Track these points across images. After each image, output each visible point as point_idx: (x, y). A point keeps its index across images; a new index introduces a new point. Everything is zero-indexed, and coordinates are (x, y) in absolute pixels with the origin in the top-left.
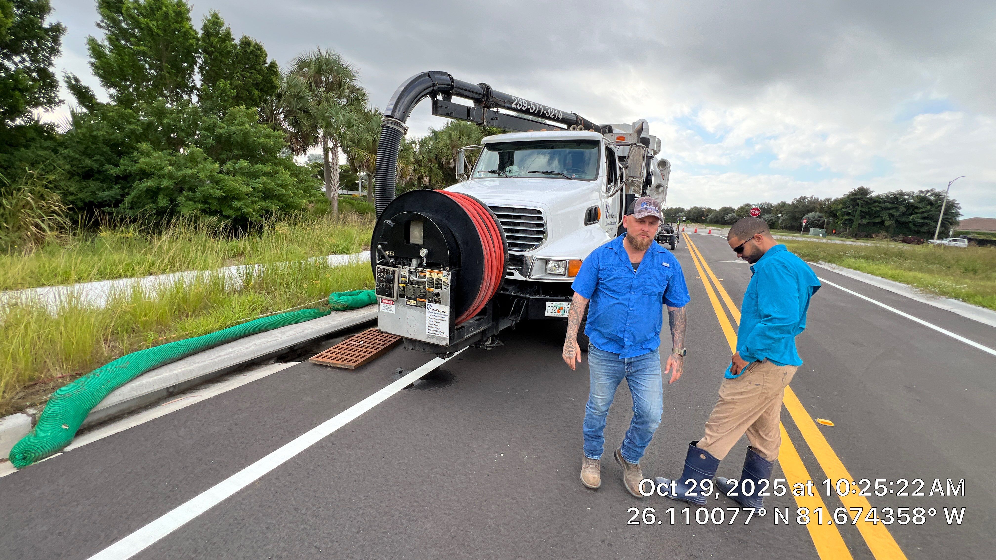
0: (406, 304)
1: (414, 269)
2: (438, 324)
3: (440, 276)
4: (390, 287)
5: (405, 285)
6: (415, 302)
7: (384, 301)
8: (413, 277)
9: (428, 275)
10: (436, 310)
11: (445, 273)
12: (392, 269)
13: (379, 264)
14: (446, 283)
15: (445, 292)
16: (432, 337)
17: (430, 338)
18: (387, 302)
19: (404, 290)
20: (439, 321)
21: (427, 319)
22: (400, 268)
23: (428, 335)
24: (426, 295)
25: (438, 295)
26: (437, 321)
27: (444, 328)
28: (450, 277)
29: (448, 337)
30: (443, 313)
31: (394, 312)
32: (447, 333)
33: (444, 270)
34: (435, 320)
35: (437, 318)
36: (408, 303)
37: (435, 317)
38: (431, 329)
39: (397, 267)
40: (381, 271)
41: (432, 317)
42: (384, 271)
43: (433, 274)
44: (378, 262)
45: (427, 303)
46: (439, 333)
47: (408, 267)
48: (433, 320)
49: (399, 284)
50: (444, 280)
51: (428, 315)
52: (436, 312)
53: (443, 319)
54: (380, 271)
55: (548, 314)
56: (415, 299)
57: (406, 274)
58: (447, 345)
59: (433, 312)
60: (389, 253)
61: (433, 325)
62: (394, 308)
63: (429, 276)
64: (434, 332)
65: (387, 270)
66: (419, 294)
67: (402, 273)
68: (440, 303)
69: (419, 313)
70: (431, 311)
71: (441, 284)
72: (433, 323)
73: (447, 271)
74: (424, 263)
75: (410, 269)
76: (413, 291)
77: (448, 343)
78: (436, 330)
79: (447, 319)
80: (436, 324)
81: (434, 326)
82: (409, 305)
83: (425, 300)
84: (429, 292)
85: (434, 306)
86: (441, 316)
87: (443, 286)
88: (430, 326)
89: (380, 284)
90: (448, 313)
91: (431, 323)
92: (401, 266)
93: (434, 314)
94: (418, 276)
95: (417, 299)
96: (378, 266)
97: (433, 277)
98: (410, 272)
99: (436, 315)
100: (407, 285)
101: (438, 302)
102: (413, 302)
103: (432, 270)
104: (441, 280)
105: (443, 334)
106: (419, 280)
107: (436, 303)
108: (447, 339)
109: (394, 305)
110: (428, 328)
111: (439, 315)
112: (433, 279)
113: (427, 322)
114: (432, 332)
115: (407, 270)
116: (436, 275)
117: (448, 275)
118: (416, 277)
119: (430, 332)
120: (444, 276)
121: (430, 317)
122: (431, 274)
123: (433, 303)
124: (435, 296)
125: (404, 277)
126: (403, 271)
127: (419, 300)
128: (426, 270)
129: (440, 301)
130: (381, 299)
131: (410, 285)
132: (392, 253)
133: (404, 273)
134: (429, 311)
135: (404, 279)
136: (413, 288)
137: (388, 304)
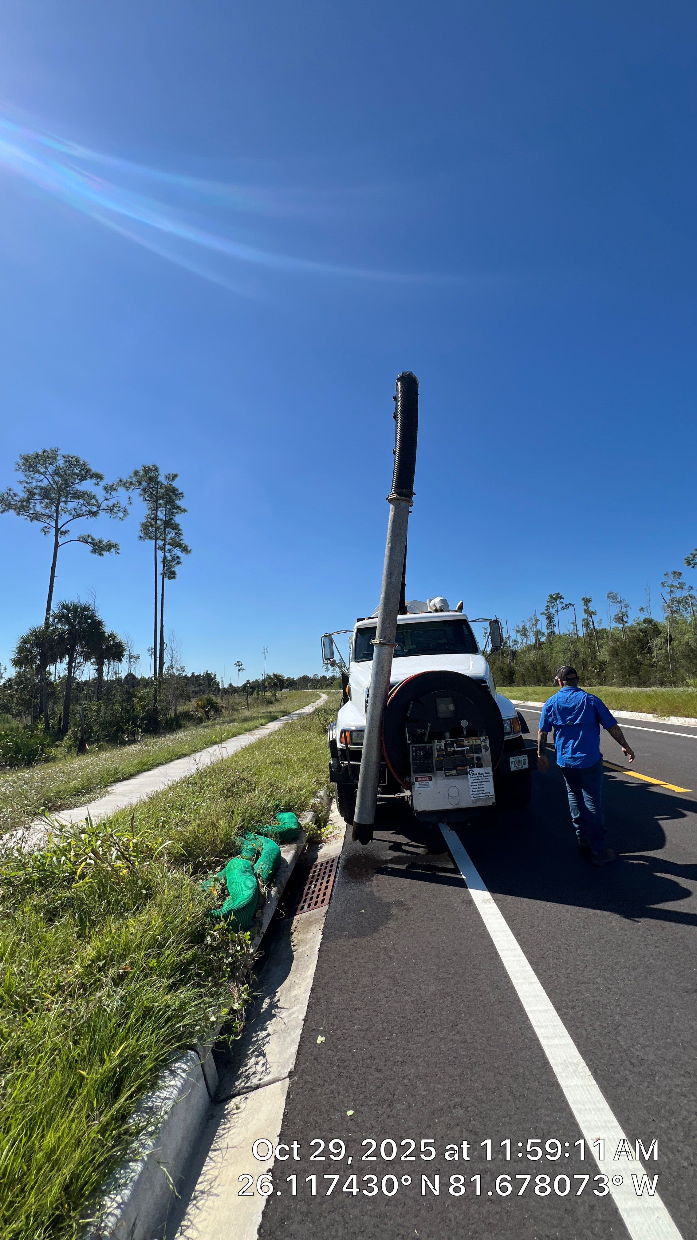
0: (446, 776)
1: (451, 741)
2: (483, 786)
3: (479, 741)
5: (442, 758)
6: (455, 771)
7: (419, 779)
8: (451, 749)
9: (466, 743)
10: (479, 774)
11: (483, 738)
12: (428, 745)
14: (485, 747)
15: (486, 755)
16: (478, 800)
17: (476, 803)
18: (423, 779)
19: (442, 763)
20: (483, 783)
21: (471, 784)
23: (473, 800)
24: (466, 762)
25: (479, 759)
26: (481, 783)
27: (489, 788)
28: (488, 741)
30: (486, 775)
31: (432, 787)
32: (492, 792)
33: (482, 735)
34: (479, 783)
35: (481, 781)
36: (448, 774)
37: (478, 781)
38: (476, 793)
39: (432, 742)
40: (416, 749)
41: (475, 781)
42: (419, 749)
43: (471, 741)
44: (409, 742)
45: (468, 770)
46: (484, 795)
47: (443, 741)
48: (477, 784)
49: (437, 758)
50: (483, 744)
51: (471, 780)
52: (479, 775)
53: (487, 780)
55: (513, 768)
56: (454, 769)
57: (443, 747)
58: (493, 803)
59: (476, 776)
60: (421, 731)
61: (477, 789)
62: (431, 783)
63: (468, 744)
64: (479, 795)
66: (459, 763)
67: (438, 747)
68: (482, 767)
69: (461, 781)
70: (474, 776)
71: (481, 749)
72: (477, 787)
73: (484, 736)
75: (446, 742)
76: (452, 762)
77: (494, 801)
78: (481, 792)
79: (491, 779)
80: (480, 786)
81: (479, 789)
82: (449, 776)
83: (465, 767)
84: (469, 759)
85: (477, 770)
86: (484, 778)
87: (483, 750)
88: (474, 790)
89: (416, 763)
90: (491, 774)
91: (475, 787)
92: (436, 741)
93: (477, 778)
94: (455, 745)
95: (458, 768)
97: (471, 744)
98: (446, 744)
99: (479, 778)
100: (444, 758)
101: (480, 765)
102: (454, 772)
103: (469, 738)
104: (480, 745)
105: (488, 794)
106: (457, 749)
107: (477, 767)
108: (493, 798)
109: (431, 780)
110: (472, 793)
111: (482, 778)
112: (472, 745)
113: (471, 787)
114: (477, 796)
115: (443, 743)
116: (474, 741)
117: (486, 739)
118: (454, 747)
119: (475, 796)
120: (483, 741)
121: (473, 781)
122: (469, 742)
123: (474, 768)
124: (476, 761)
125: (441, 750)
126: (439, 745)
127: (460, 768)
128: (464, 739)
129: (482, 764)
130: (416, 778)
131: (448, 757)
132: (425, 730)
133: (440, 747)
134: (472, 776)
135: (439, 753)
136: (451, 759)
137: (424, 781)
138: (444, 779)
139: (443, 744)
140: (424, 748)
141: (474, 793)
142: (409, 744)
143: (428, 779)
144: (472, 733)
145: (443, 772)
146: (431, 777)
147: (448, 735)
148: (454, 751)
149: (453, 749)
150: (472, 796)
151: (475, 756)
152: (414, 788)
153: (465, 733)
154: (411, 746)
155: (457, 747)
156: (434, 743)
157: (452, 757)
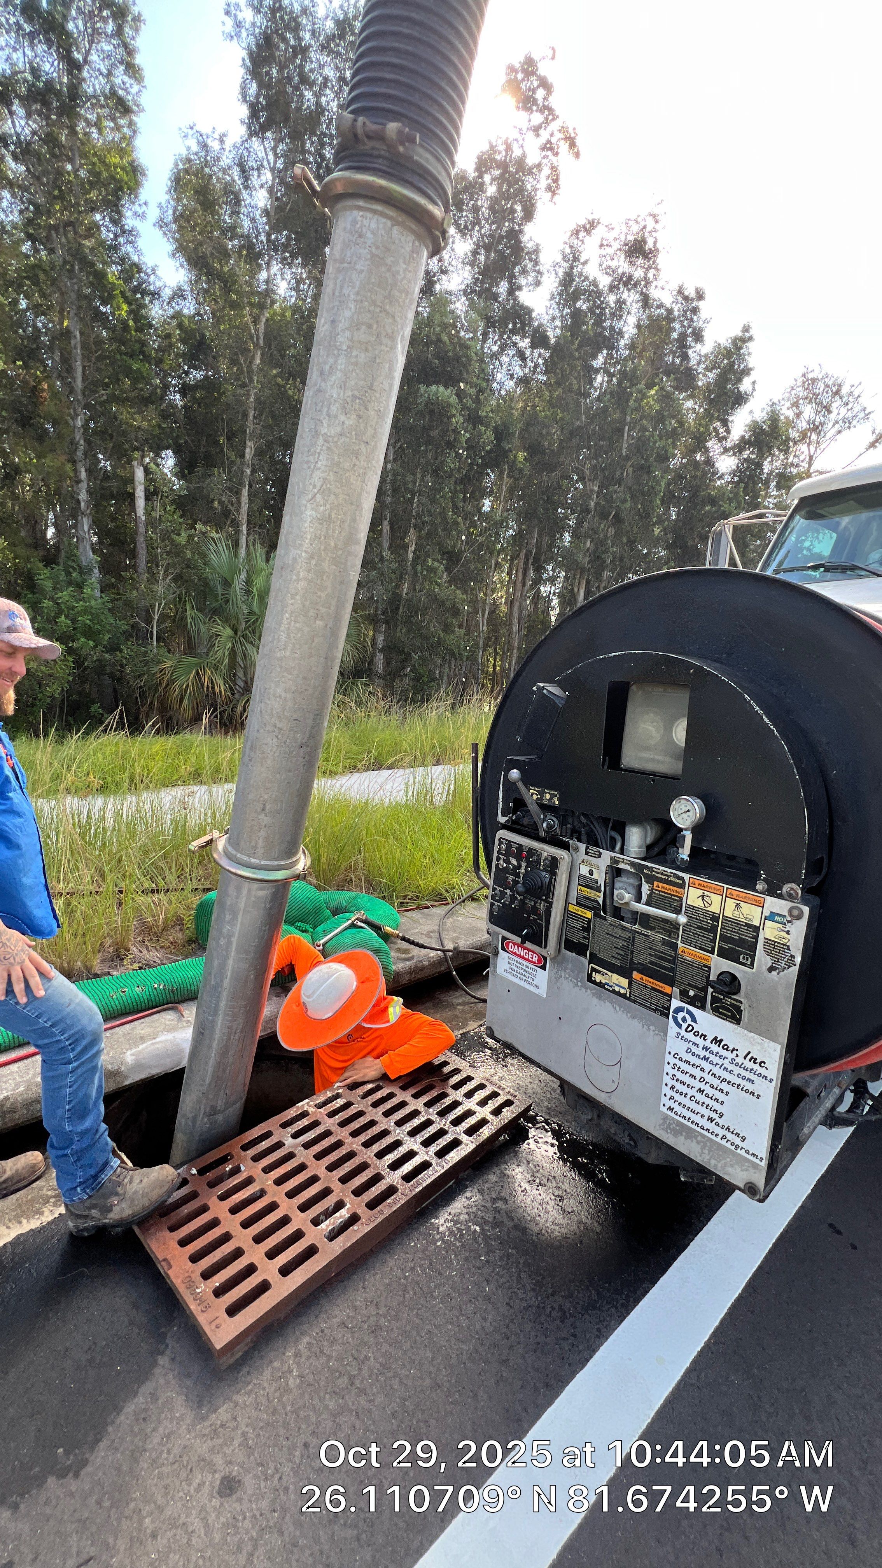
0: (592, 980)
1: (632, 864)
2: (721, 1097)
3: (751, 913)
4: (535, 910)
5: (589, 914)
6: (625, 982)
8: (623, 894)
9: (693, 898)
10: (717, 1041)
11: (777, 905)
12: (548, 850)
13: (504, 827)
14: (777, 949)
15: (771, 982)
16: (687, 1132)
17: (676, 1133)
18: (521, 952)
19: (587, 929)
20: (724, 1086)
21: (669, 1058)
22: (577, 849)
23: (665, 1118)
24: (672, 970)
25: (730, 983)
26: (716, 1082)
27: (748, 1122)
29: (764, 1164)
30: (750, 1065)
31: (543, 992)
32: (758, 1145)
33: (774, 891)
34: (709, 1078)
35: (722, 1073)
36: (598, 978)
37: (706, 1066)
38: (686, 1101)
39: (565, 846)
40: (511, 851)
41: (694, 1060)
42: (519, 852)
43: (716, 899)
44: (502, 819)
45: (675, 1003)
46: (721, 1132)
47: (607, 855)
48: (697, 1073)
49: (567, 903)
50: (770, 931)
51: (675, 1045)
52: (715, 1048)
53: (748, 1086)
54: (508, 853)
56: (628, 976)
57: (600, 877)
58: (752, 1188)
59: (701, 1042)
60: (542, 793)
61: (693, 1092)
62: (542, 977)
63: (699, 903)
64: (694, 1117)
65: (531, 852)
66: (643, 957)
67: (584, 870)
68: (737, 1021)
69: (636, 1025)
70: (690, 1036)
71: (753, 947)
72: (698, 1085)
73: (790, 897)
74: (684, 853)
75: (614, 860)
76: (620, 943)
78: (707, 1113)
79: (766, 1090)
80: (709, 1090)
81: (699, 1097)
82: (600, 985)
83: (668, 989)
84: (690, 964)
85: (710, 1023)
86: (737, 1070)
87: (762, 958)
88: (679, 1086)
89: (503, 894)
90: (772, 1071)
91: (686, 1079)
92: (582, 847)
93: (703, 1053)
94: (645, 888)
95: (636, 975)
96: (502, 833)
97: (715, 908)
98: (615, 872)
99: (712, 1058)
100: (597, 915)
101: (729, 1013)
102: (619, 982)
104: (757, 929)
105: (737, 1141)
106: (648, 909)
107: (717, 1011)
108: (755, 1166)
109: (544, 968)
110: (669, 1092)
111: (726, 1063)
112: (715, 918)
113: (671, 1070)
114: (688, 1114)
115: (603, 863)
116: (731, 903)
118: (639, 893)
119: (678, 1108)
120: (772, 917)
121: (686, 1057)
122: (707, 899)
123: (703, 1007)
124: (715, 987)
125: (591, 885)
126: (589, 863)
127: (648, 981)
128: (686, 876)
129: (740, 1012)
130: (504, 939)
131: (610, 919)
132: (552, 796)
133: (591, 873)
134: (683, 1032)
135: (587, 892)
136: (620, 932)
137: (523, 958)
138: (586, 987)
139: (604, 867)
140: (532, 856)
141: (677, 1096)
142: (500, 827)
143: (535, 959)
145: (587, 962)
146: (545, 958)
148: (638, 909)
149: (635, 901)
150: (668, 1103)
151: (719, 965)
153: (689, 852)
154: (499, 834)
156: (575, 848)
157: (624, 928)
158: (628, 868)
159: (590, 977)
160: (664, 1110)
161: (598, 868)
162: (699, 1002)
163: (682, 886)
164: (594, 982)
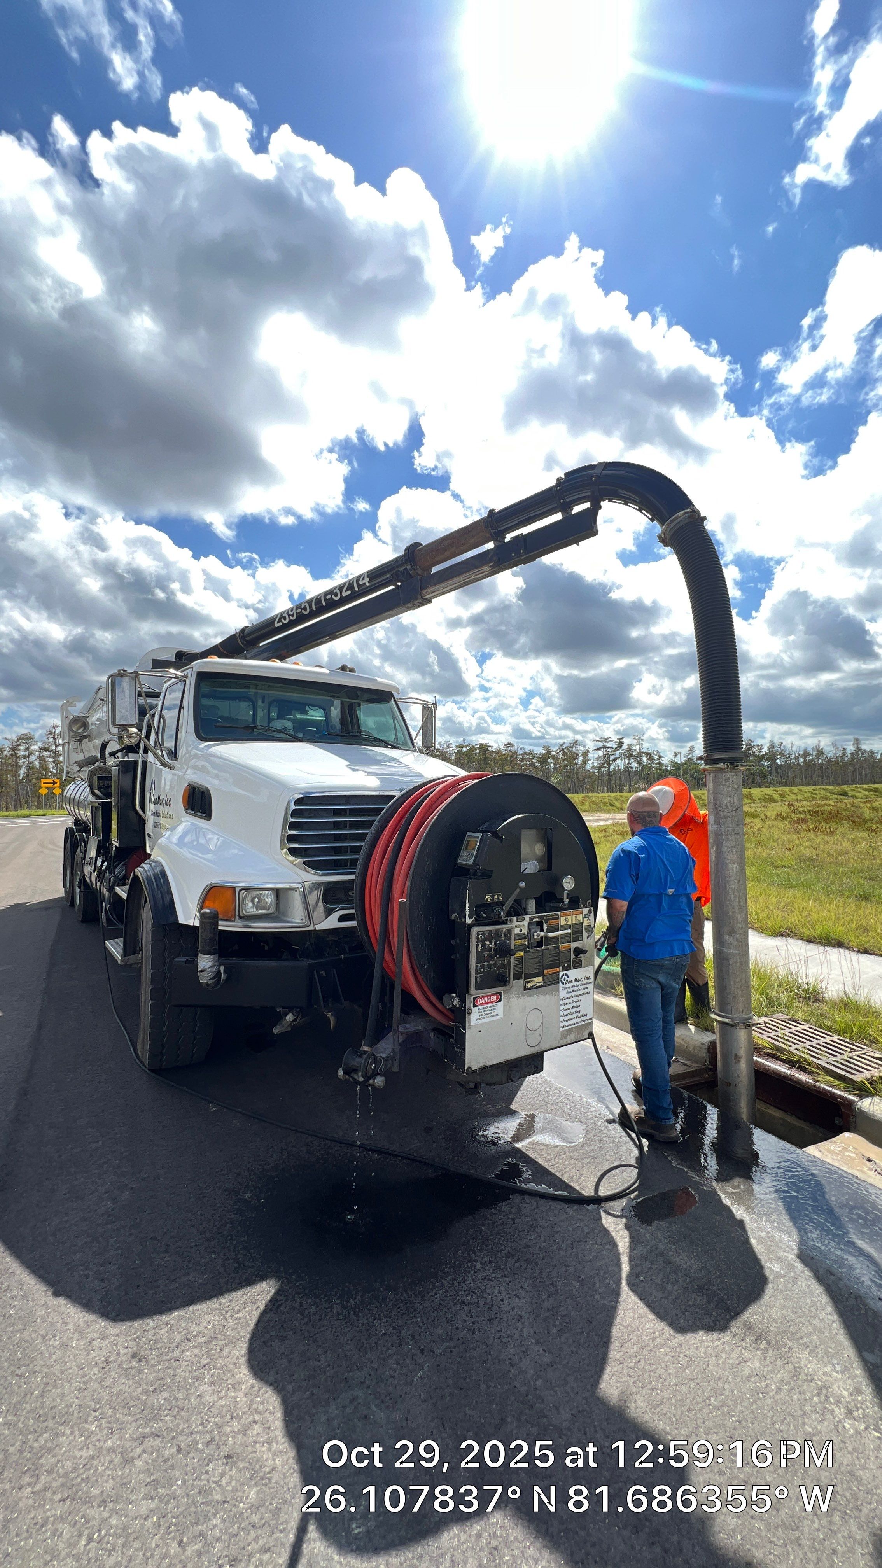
0: (526, 989)
1: (539, 917)
2: (578, 1004)
3: (580, 918)
4: (502, 965)
5: (522, 954)
6: (541, 979)
7: (480, 1001)
8: (539, 935)
9: (562, 921)
10: (576, 980)
11: (585, 911)
12: (504, 927)
13: (473, 925)
14: (588, 928)
15: (589, 943)
16: (569, 1031)
17: (566, 1036)
18: (486, 1000)
19: (521, 963)
20: (580, 998)
21: (561, 1002)
23: (562, 1033)
24: (559, 959)
25: (579, 952)
26: (575, 999)
27: (588, 1006)
28: (592, 917)
30: (586, 982)
31: (501, 1016)
33: (584, 906)
35: (578, 993)
36: (529, 985)
37: (573, 994)
38: (568, 1017)
39: (505, 922)
40: (485, 937)
41: (569, 995)
42: (489, 936)
43: (569, 918)
44: (469, 921)
45: (561, 974)
46: (579, 1020)
47: (527, 918)
48: (570, 1000)
50: (585, 923)
51: (563, 994)
52: (575, 984)
53: (586, 991)
54: (483, 939)
56: (542, 975)
57: (525, 931)
59: (571, 985)
60: (493, 897)
61: (570, 1010)
62: (500, 1007)
63: (565, 923)
64: (572, 1022)
66: (547, 961)
67: (517, 931)
68: (581, 966)
69: (547, 996)
70: (568, 985)
71: (582, 932)
72: (571, 1006)
73: (589, 906)
75: (531, 919)
76: (536, 960)
78: (574, 1016)
79: (591, 988)
80: (575, 1004)
81: (572, 1011)
82: (531, 988)
83: (557, 970)
84: (564, 952)
85: (573, 974)
86: (582, 987)
87: (585, 935)
88: (566, 1013)
89: (482, 967)
90: (592, 978)
91: (568, 1006)
92: (515, 918)
93: (571, 990)
94: (545, 926)
95: (545, 972)
96: (477, 929)
97: (570, 923)
98: (533, 925)
99: (575, 989)
100: (526, 952)
101: (579, 964)
102: (538, 981)
103: (568, 912)
104: (582, 924)
105: (585, 1018)
106: (551, 935)
107: (575, 967)
108: (590, 1024)
109: (500, 1001)
110: (561, 1019)
111: (580, 987)
112: (570, 926)
113: (561, 1008)
114: (569, 1023)
115: (526, 923)
116: (574, 917)
117: (590, 912)
118: (542, 930)
119: (566, 1024)
120: (585, 916)
121: (563, 997)
122: (566, 919)
123: (570, 969)
124: (573, 956)
125: (523, 936)
126: (519, 926)
127: (550, 971)
128: (559, 913)
129: (581, 961)
130: (474, 999)
131: (532, 951)
132: (499, 896)
133: (521, 930)
134: (565, 986)
135: (519, 942)
136: (537, 954)
137: (488, 1003)
138: (523, 995)
139: (526, 926)
140: (498, 933)
141: (565, 1018)
142: (471, 926)
143: (496, 998)
144: (575, 903)
145: (522, 981)
146: (500, 994)
147: (532, 905)
148: (542, 938)
149: (542, 934)
150: (562, 1024)
151: (574, 945)
152: (470, 1021)
153: (567, 901)
154: (475, 930)
155: (549, 931)
156: (511, 921)
157: (538, 951)
158: (537, 920)
159: (525, 987)
160: (561, 1029)
161: (524, 926)
162: (567, 968)
163: (558, 918)
164: (529, 989)
